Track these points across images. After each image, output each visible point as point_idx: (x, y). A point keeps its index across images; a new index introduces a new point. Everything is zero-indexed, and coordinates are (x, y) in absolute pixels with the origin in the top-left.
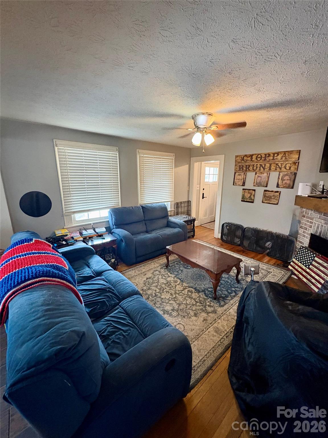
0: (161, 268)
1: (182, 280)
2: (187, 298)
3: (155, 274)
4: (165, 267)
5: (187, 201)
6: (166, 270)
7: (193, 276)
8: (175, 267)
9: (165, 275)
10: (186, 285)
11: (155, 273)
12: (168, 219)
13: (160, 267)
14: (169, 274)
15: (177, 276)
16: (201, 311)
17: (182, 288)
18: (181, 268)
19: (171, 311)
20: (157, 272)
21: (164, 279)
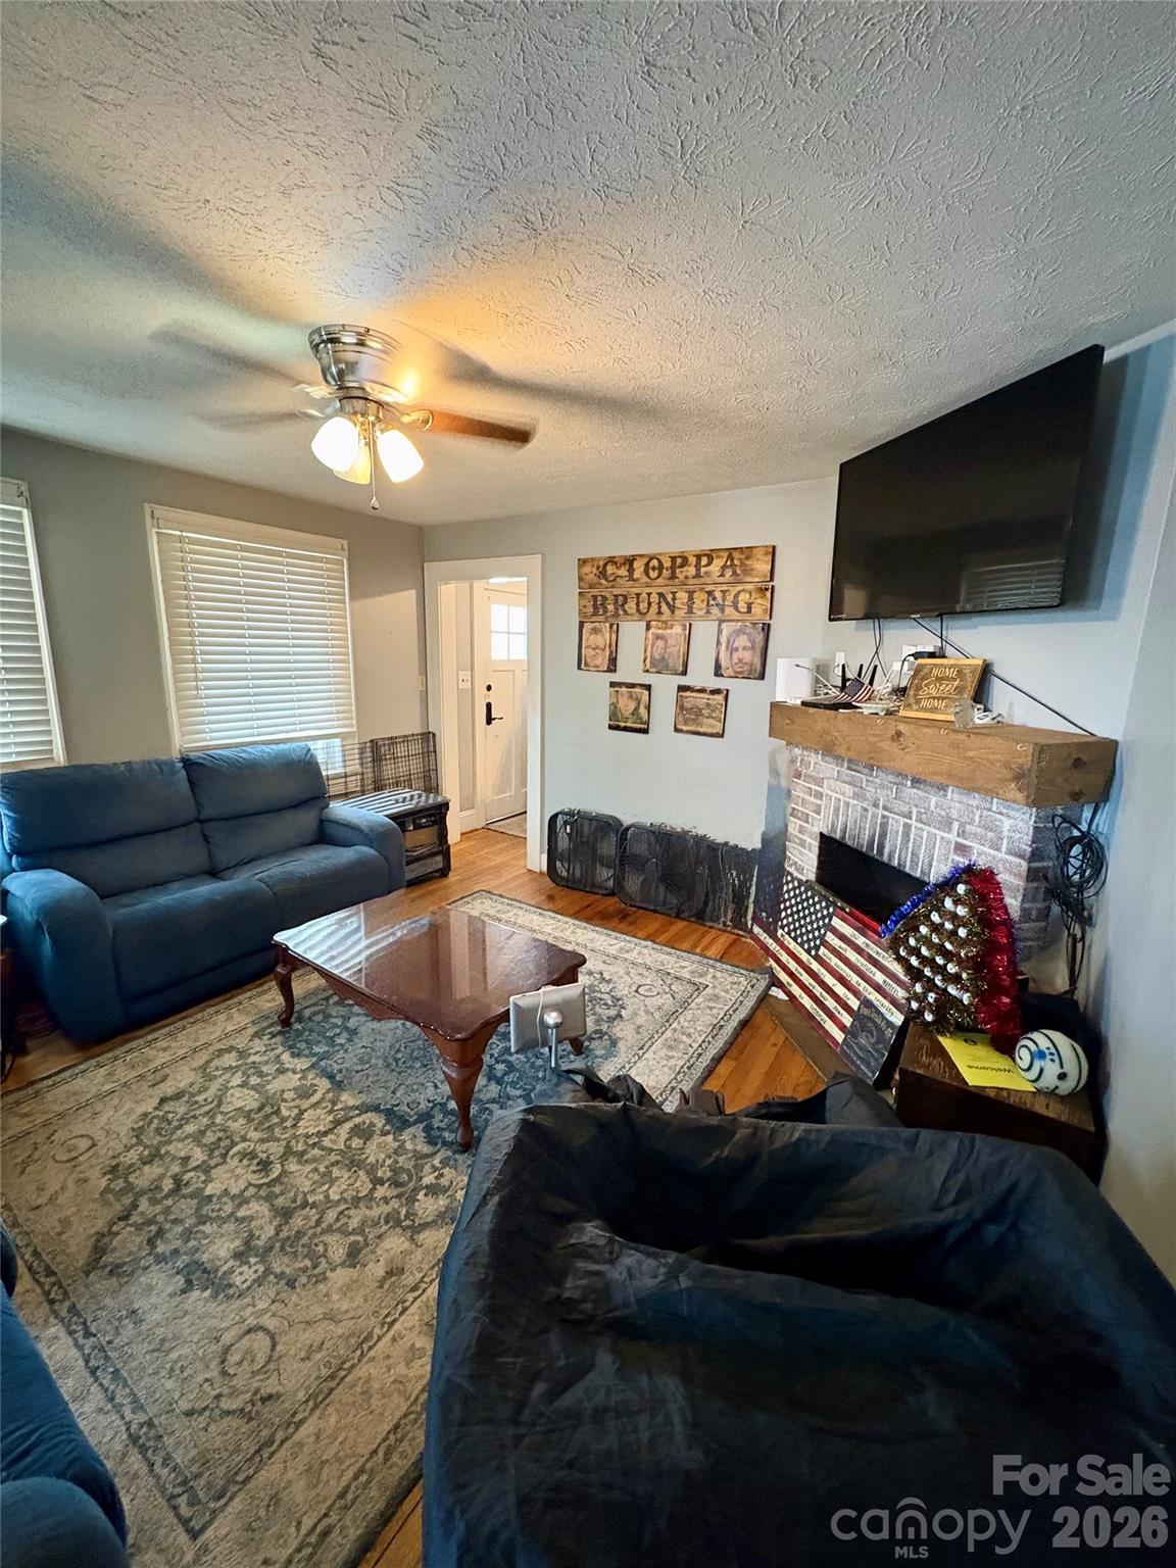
0: (256, 1035)
1: (339, 1077)
2: (336, 1172)
3: (217, 1069)
4: (279, 1028)
5: (421, 734)
6: (279, 1039)
7: (398, 1051)
8: (327, 1017)
9: (265, 1069)
10: (352, 1102)
11: (216, 1063)
12: (326, 810)
13: (251, 1030)
14: (286, 1057)
15: (322, 1063)
16: (385, 1228)
17: (331, 1118)
18: (352, 1023)
19: (231, 1263)
20: (230, 1060)
21: (253, 1088)
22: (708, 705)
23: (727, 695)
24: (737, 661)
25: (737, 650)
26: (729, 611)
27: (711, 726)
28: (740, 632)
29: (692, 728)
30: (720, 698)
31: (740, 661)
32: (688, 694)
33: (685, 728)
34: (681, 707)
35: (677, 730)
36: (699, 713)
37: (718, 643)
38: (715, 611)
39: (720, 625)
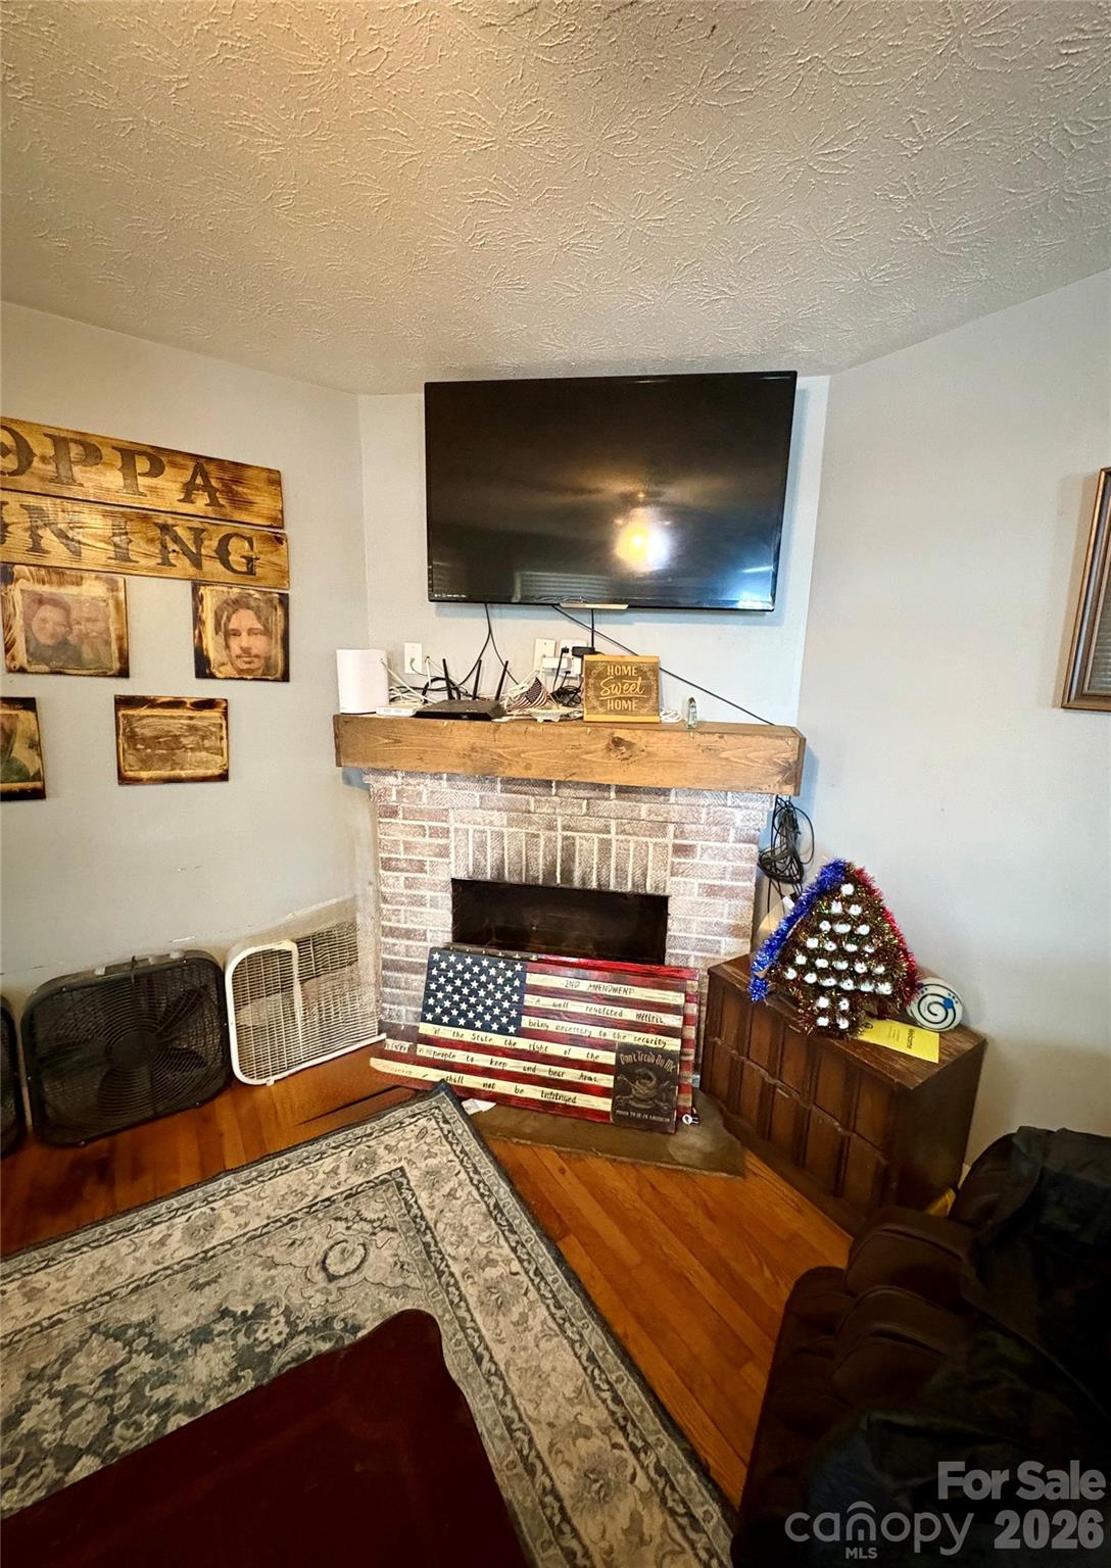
22: (193, 729)
23: (226, 708)
24: (238, 652)
25: (237, 633)
26: (213, 567)
27: (201, 763)
28: (237, 604)
29: (166, 773)
30: (214, 715)
31: (246, 651)
32: (144, 711)
33: (144, 775)
34: (128, 736)
35: (123, 780)
36: (173, 742)
37: (198, 621)
38: (183, 564)
39: (195, 590)
